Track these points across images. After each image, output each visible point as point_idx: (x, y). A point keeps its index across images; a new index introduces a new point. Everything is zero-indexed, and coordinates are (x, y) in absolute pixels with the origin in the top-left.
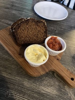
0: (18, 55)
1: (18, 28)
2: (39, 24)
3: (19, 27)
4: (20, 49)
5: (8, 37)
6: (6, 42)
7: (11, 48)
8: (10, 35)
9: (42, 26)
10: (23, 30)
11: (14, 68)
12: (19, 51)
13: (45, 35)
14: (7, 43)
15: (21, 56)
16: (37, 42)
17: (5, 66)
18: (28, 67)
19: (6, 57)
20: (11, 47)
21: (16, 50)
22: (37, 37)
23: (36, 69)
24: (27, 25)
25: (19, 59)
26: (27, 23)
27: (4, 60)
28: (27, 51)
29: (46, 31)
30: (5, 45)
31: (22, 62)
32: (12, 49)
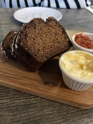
0: (44, 86)
1: (25, 38)
2: (49, 23)
3: (26, 35)
4: (40, 76)
5: (5, 67)
6: (8, 75)
7: (24, 81)
8: (6, 63)
9: (55, 26)
10: (34, 39)
11: (50, 112)
12: (41, 79)
13: (66, 37)
14: (10, 76)
15: (49, 84)
16: (62, 49)
17: (32, 120)
18: (76, 97)
19: (21, 101)
20: (21, 79)
21: (34, 80)
22: (58, 42)
23: (90, 93)
24: (36, 30)
25: (51, 91)
26: (34, 27)
27: (23, 110)
28: (65, 68)
29: (63, 31)
30: (9, 82)
31: (59, 94)
32: (26, 82)
